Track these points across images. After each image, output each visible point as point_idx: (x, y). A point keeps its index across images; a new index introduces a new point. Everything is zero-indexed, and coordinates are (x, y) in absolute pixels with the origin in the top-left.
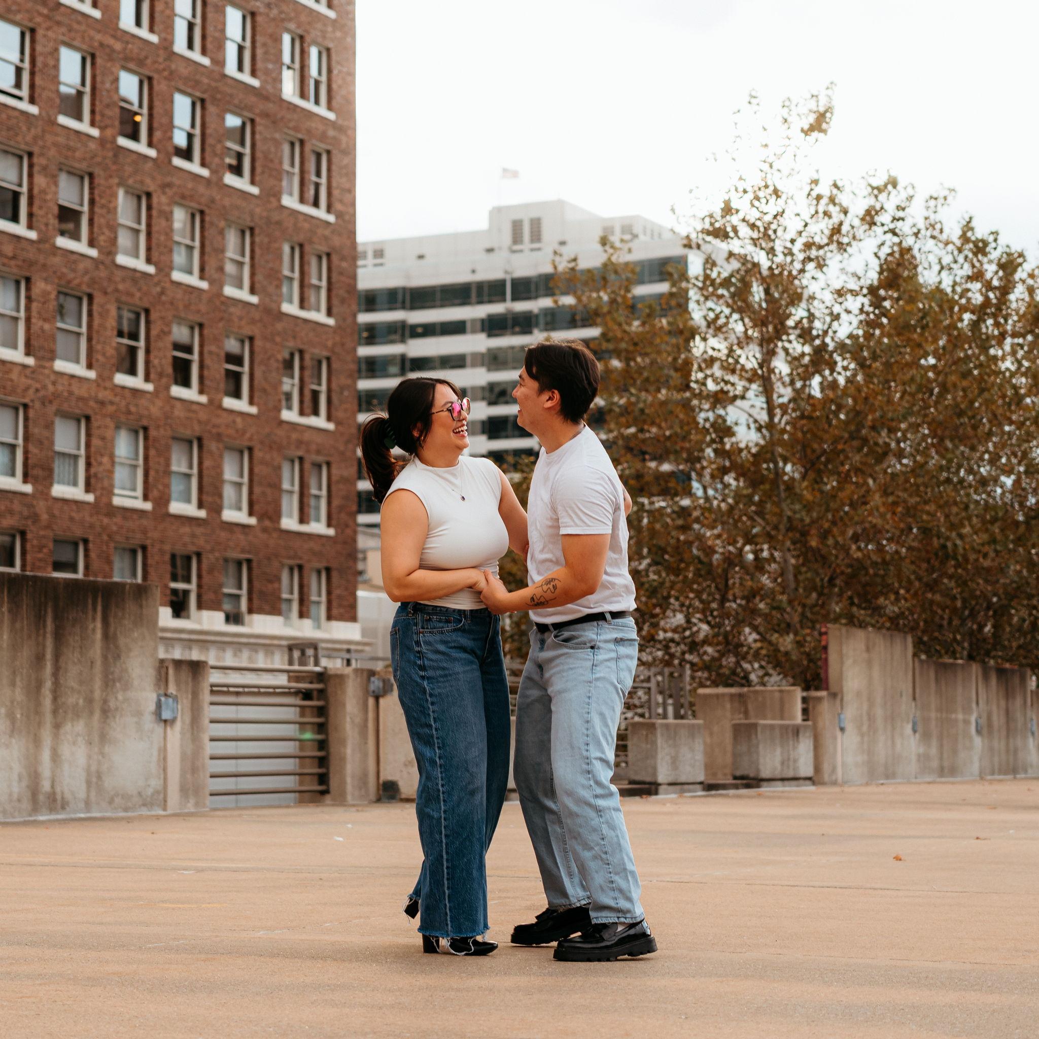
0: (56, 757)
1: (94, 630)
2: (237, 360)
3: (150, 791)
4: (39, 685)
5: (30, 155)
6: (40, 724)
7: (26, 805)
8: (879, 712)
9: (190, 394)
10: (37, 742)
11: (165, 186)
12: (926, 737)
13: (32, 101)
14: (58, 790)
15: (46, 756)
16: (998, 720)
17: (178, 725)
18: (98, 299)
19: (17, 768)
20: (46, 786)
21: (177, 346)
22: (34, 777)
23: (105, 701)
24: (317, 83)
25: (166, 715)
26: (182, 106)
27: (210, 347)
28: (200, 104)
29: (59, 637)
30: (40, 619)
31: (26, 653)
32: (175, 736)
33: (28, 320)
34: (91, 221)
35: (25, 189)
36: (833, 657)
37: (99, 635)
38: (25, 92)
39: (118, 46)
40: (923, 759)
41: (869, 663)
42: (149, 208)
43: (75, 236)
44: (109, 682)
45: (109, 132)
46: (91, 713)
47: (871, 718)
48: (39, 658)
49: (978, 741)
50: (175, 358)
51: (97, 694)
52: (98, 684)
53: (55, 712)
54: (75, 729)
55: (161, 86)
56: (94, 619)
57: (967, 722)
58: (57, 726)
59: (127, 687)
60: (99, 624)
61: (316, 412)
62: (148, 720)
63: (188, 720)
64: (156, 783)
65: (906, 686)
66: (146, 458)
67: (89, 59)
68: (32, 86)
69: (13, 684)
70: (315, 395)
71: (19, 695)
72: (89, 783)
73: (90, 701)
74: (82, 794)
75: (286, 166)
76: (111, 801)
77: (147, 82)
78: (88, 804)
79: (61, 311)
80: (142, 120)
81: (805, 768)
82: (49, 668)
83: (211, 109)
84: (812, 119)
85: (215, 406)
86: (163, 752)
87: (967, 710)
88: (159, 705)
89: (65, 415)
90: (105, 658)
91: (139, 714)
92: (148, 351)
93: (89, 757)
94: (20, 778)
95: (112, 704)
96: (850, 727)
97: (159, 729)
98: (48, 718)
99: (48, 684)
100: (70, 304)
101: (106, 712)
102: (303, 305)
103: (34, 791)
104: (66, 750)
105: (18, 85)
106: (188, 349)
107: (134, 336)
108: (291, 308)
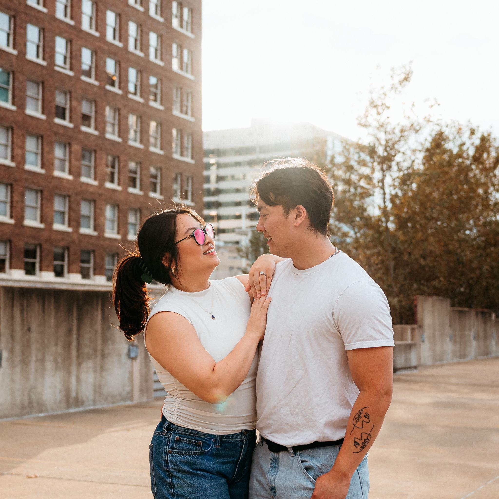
0: (78, 380)
1: (97, 316)
2: (155, 177)
3: (125, 393)
4: (70, 344)
5: (70, 92)
6: (70, 364)
7: (63, 405)
8: (437, 333)
9: (136, 191)
10: (69, 373)
11: (125, 106)
12: (455, 342)
13: (71, 69)
14: (80, 396)
15: (73, 379)
16: (481, 333)
17: (139, 360)
18: (99, 152)
19: (59, 387)
20: (73, 394)
21: (131, 171)
22: (67, 390)
23: (103, 350)
24: (187, 65)
25: (133, 355)
26: (132, 74)
27: (145, 172)
28: (140, 72)
29: (80, 320)
30: (70, 311)
31: (63, 329)
32: (137, 365)
33: (70, 161)
34: (96, 120)
35: (68, 107)
36: (419, 310)
37: (99, 317)
38: (68, 66)
39: (106, 48)
40: (454, 352)
41: (433, 312)
42: (119, 115)
43: (89, 126)
44: (105, 341)
45: (103, 83)
46: (96, 357)
47: (434, 335)
48: (69, 331)
49: (474, 343)
50: (130, 177)
51: (99, 347)
52: (99, 342)
53: (78, 357)
54: (88, 365)
55: (123, 65)
56: (97, 310)
57: (470, 335)
58: (79, 364)
59: (113, 342)
60: (99, 312)
61: (186, 198)
62: (124, 358)
63: (143, 356)
64: (128, 389)
65: (447, 321)
66: (119, 217)
67: (95, 53)
68: (71, 64)
69: (56, 345)
70: (186, 192)
71: (60, 350)
72: (95, 392)
73: (95, 351)
74: (91, 397)
75: (174, 98)
76: (106, 399)
77: (118, 63)
78: (94, 402)
79: (83, 157)
80: (116, 79)
81: (414, 363)
82: (75, 335)
83: (145, 74)
84: (403, 76)
85: (146, 196)
86: (131, 374)
87: (470, 330)
88: (129, 351)
89: (86, 200)
90: (103, 329)
91: (119, 355)
92: (119, 173)
93: (95, 378)
94: (60, 392)
95: (106, 351)
96: (426, 340)
97: (129, 362)
98: (74, 360)
99: (74, 344)
100: (87, 154)
101: (103, 356)
102: (182, 154)
103: (67, 397)
104: (83, 376)
105: (65, 63)
106: (135, 173)
107: (113, 167)
108: (176, 156)
